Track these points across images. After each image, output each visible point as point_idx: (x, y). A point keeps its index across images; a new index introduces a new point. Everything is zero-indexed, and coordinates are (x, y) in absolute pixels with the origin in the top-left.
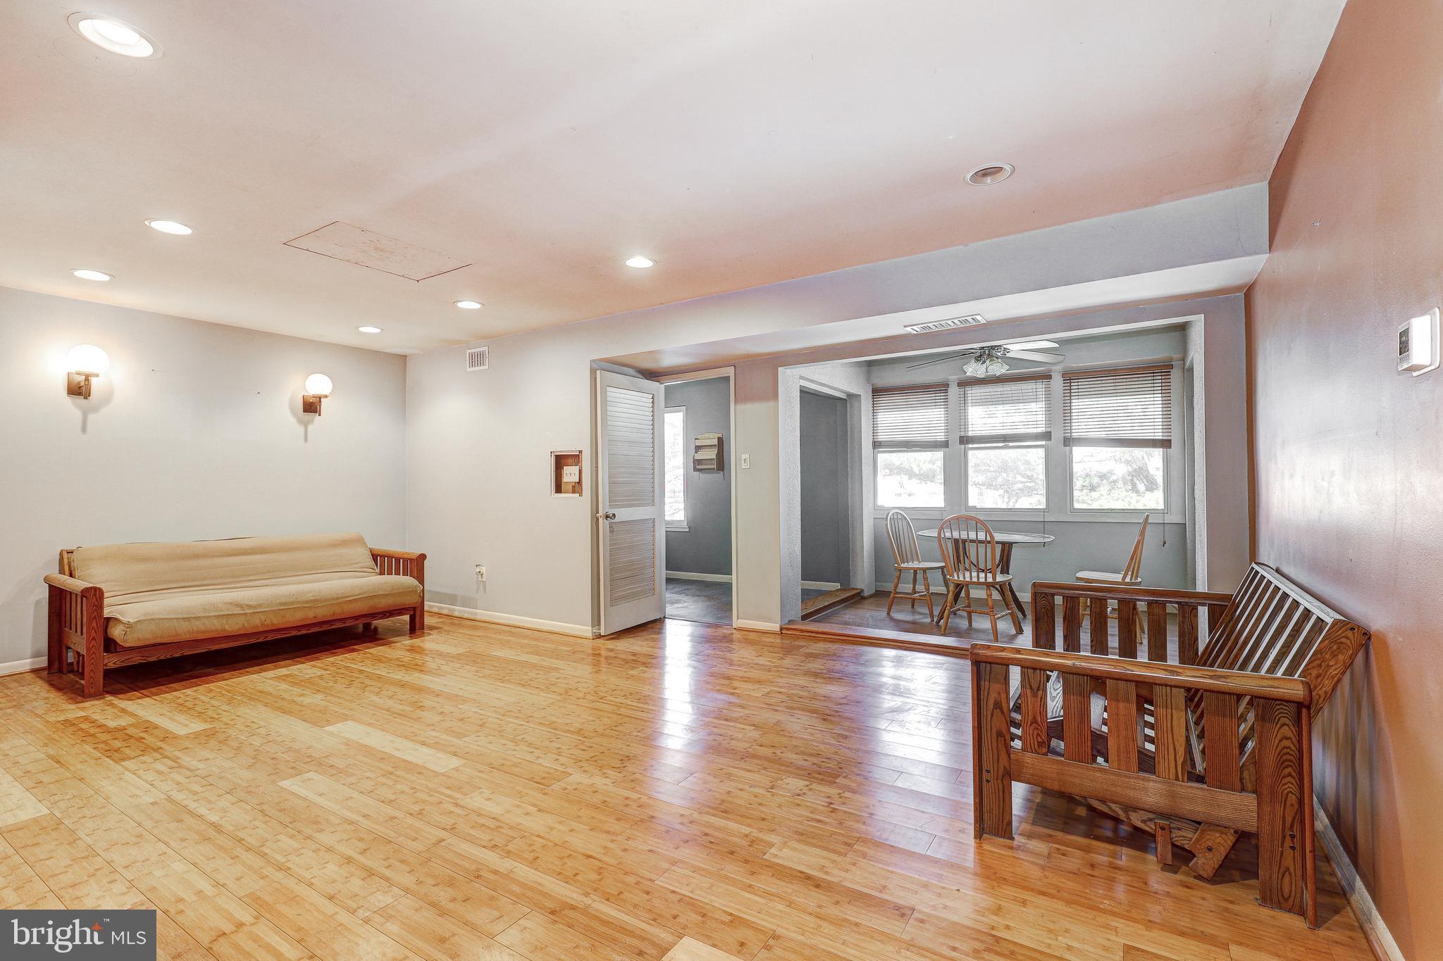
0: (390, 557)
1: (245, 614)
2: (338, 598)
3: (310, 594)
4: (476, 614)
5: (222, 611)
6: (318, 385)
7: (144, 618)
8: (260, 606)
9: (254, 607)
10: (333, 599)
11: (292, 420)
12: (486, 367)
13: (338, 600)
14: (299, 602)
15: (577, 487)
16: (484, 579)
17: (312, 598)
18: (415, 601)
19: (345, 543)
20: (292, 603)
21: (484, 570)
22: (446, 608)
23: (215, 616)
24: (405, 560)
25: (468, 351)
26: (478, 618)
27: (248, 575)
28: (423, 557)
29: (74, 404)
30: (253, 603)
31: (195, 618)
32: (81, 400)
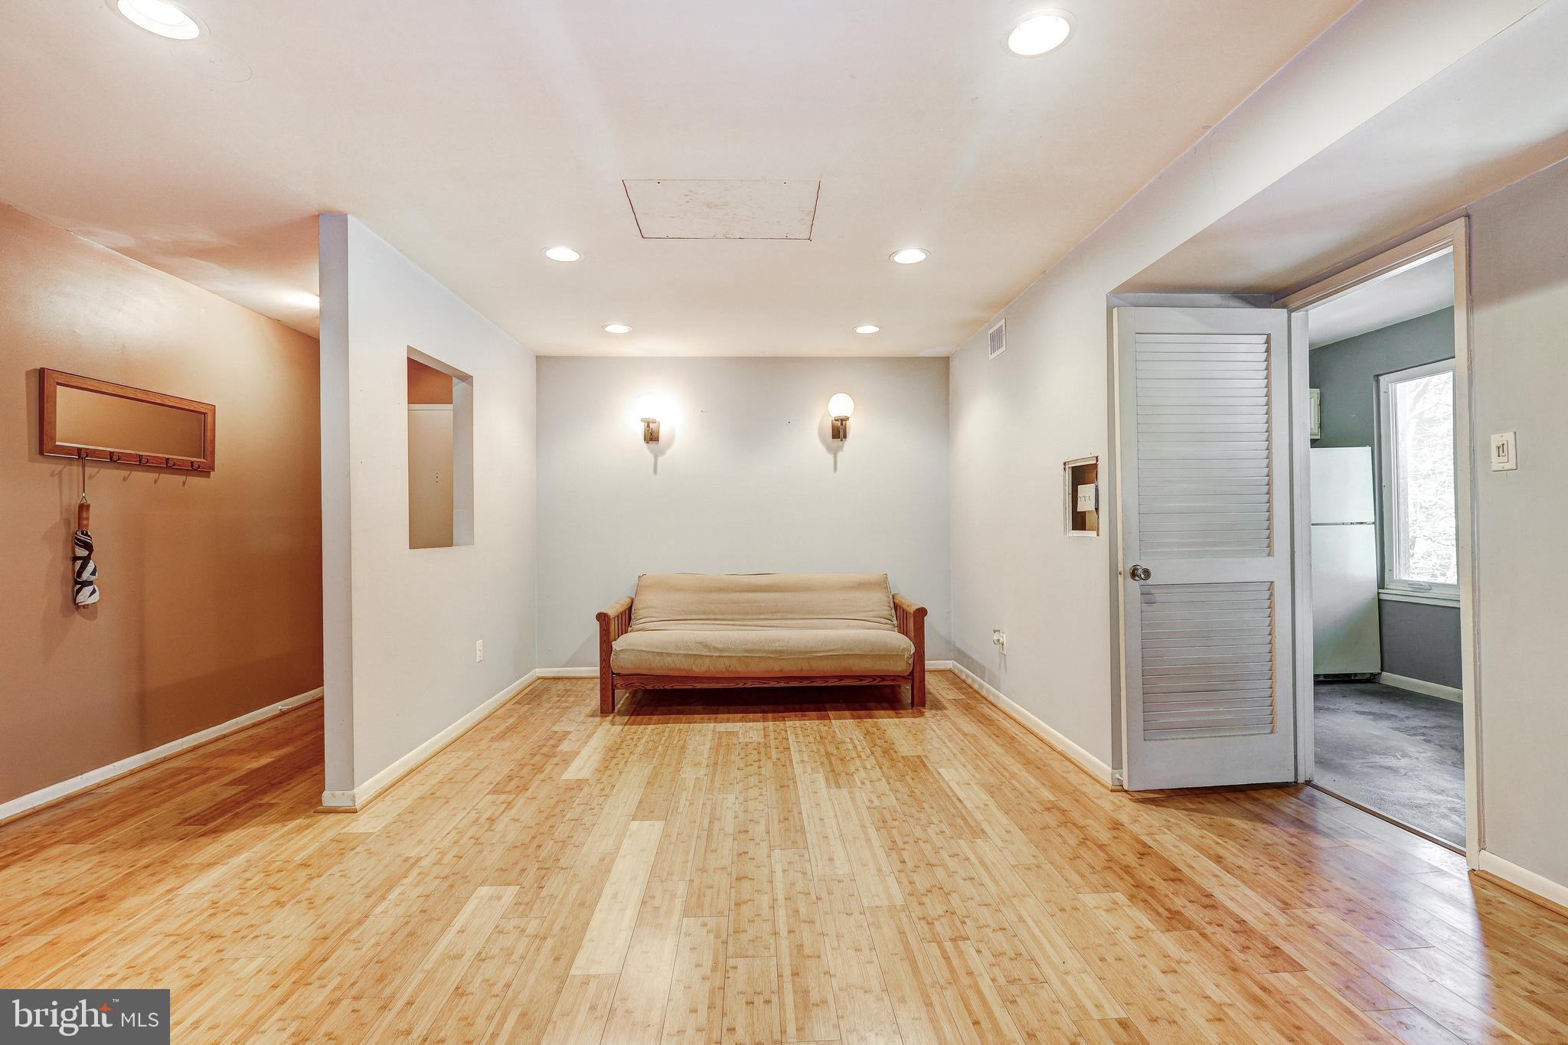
0: (905, 611)
1: (712, 656)
2: (806, 652)
4: (998, 698)
6: (840, 405)
7: (628, 648)
9: (721, 650)
10: (800, 652)
11: (821, 449)
12: (1003, 348)
13: (807, 654)
14: (765, 651)
16: (1005, 651)
17: (778, 649)
18: (900, 669)
19: (861, 586)
20: (758, 651)
21: (1004, 639)
25: (990, 331)
26: (1000, 704)
27: (760, 614)
28: (924, 612)
29: (649, 448)
30: (720, 646)
31: (667, 654)
32: (652, 444)
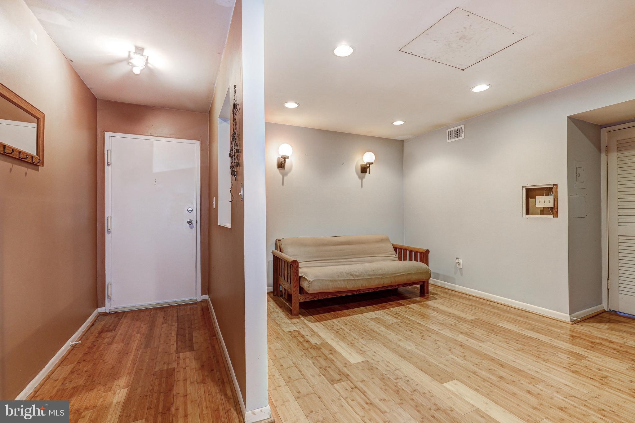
0: (405, 250)
1: (355, 280)
3: (381, 271)
4: (455, 287)
5: (345, 277)
6: (368, 157)
7: (316, 279)
8: (360, 275)
9: (358, 276)
11: (357, 177)
12: (463, 137)
15: (553, 211)
16: (461, 267)
17: (382, 273)
18: (424, 277)
19: (381, 240)
20: (374, 275)
21: (461, 261)
22: (440, 283)
23: (343, 280)
24: (421, 253)
25: (447, 131)
26: (456, 289)
28: (428, 251)
29: (280, 172)
30: (357, 274)
31: (335, 280)
32: (282, 170)
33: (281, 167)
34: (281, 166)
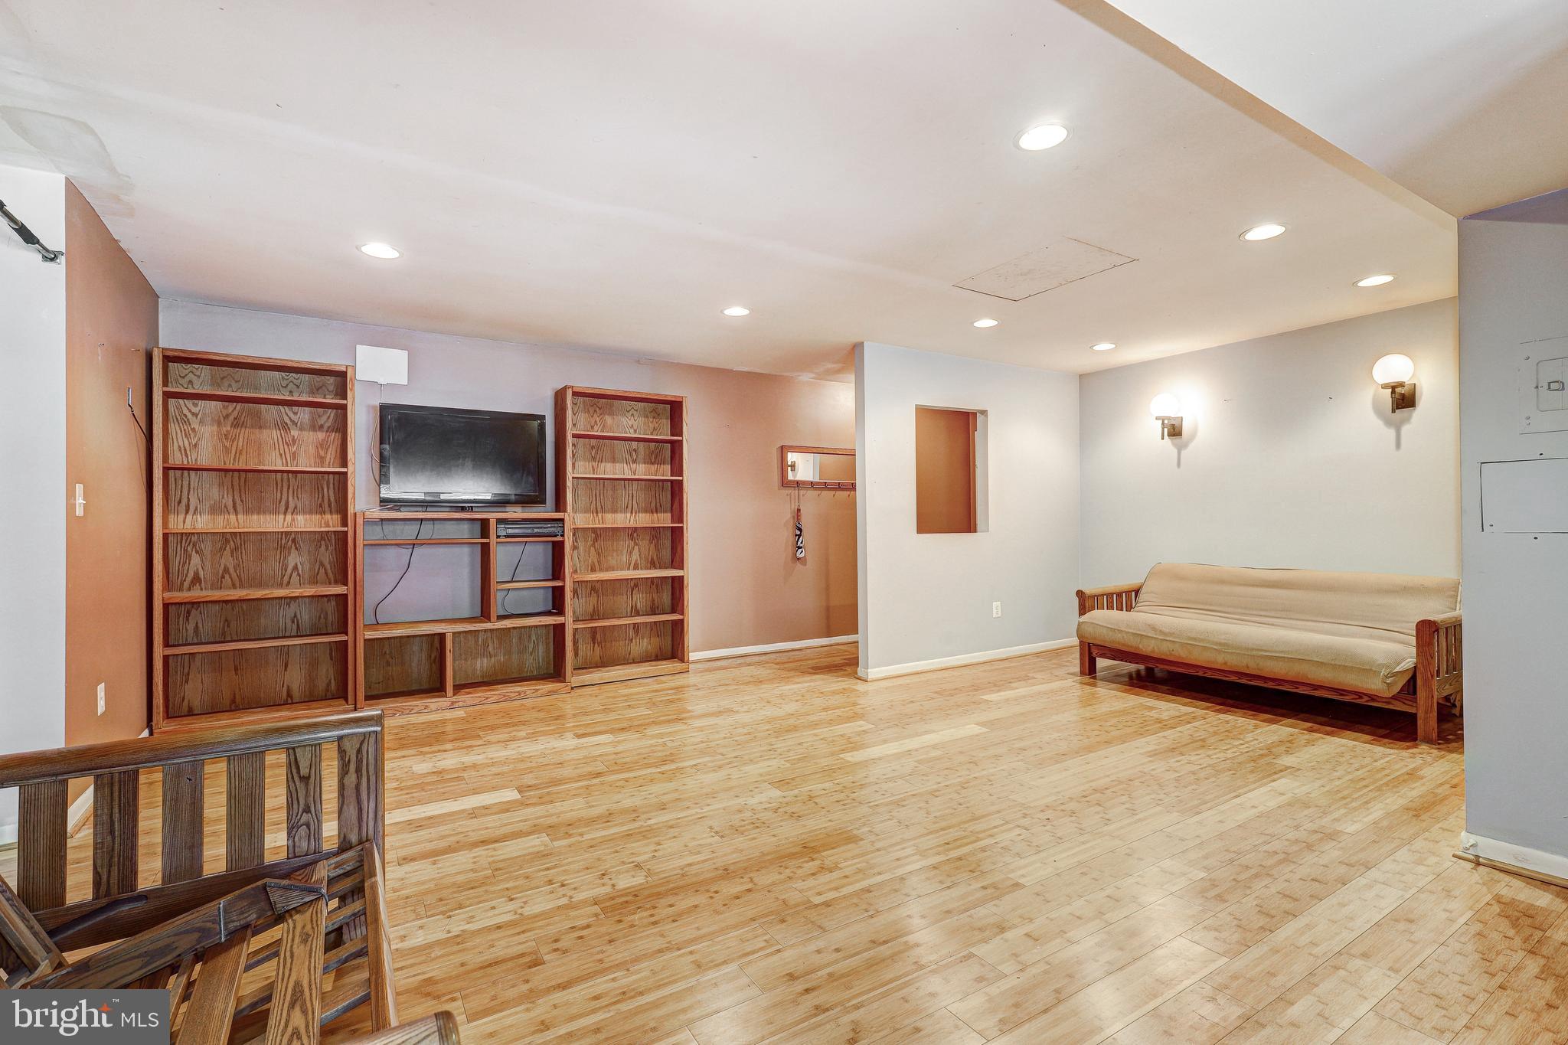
3: (1223, 637)
8: (1171, 634)
9: (1165, 634)
11: (1379, 423)
13: (1253, 651)
14: (1209, 642)
33: (1174, 435)
34: (1175, 431)
